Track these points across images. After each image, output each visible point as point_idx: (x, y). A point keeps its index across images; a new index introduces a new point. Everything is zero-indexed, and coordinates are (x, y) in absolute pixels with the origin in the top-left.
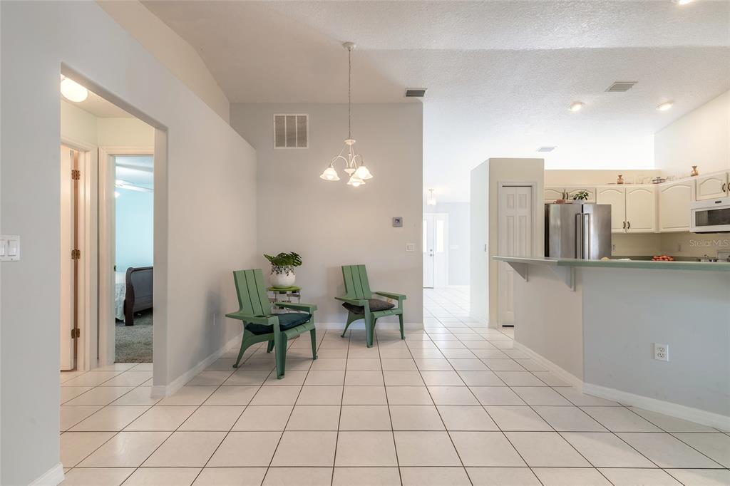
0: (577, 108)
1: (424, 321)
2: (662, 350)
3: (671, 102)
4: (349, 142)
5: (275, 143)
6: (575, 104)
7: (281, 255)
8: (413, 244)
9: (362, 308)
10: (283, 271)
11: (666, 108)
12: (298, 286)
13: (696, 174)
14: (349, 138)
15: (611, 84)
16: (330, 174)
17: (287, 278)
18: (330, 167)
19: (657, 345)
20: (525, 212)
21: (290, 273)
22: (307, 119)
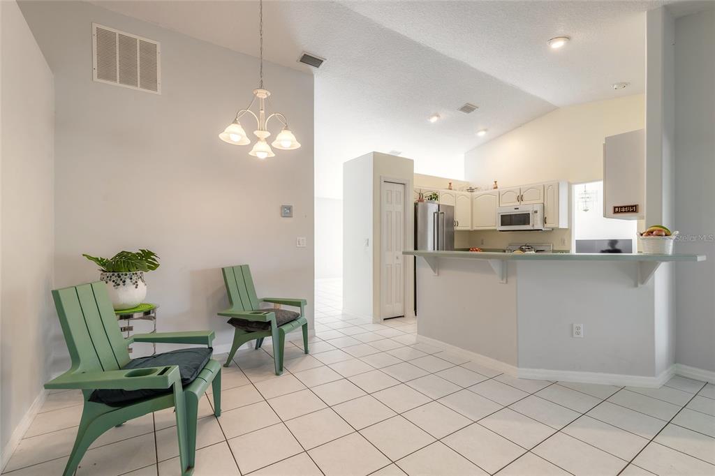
0: (434, 120)
1: (315, 328)
2: (578, 328)
3: (485, 130)
4: (262, 94)
5: (95, 72)
6: (432, 116)
7: (122, 255)
8: (305, 238)
9: (269, 323)
10: (128, 281)
11: (482, 134)
12: (153, 302)
13: (496, 188)
14: (261, 87)
15: (463, 105)
16: (234, 134)
17: (134, 293)
18: (235, 122)
19: (575, 325)
20: (400, 208)
21: (140, 282)
22: (158, 49)
